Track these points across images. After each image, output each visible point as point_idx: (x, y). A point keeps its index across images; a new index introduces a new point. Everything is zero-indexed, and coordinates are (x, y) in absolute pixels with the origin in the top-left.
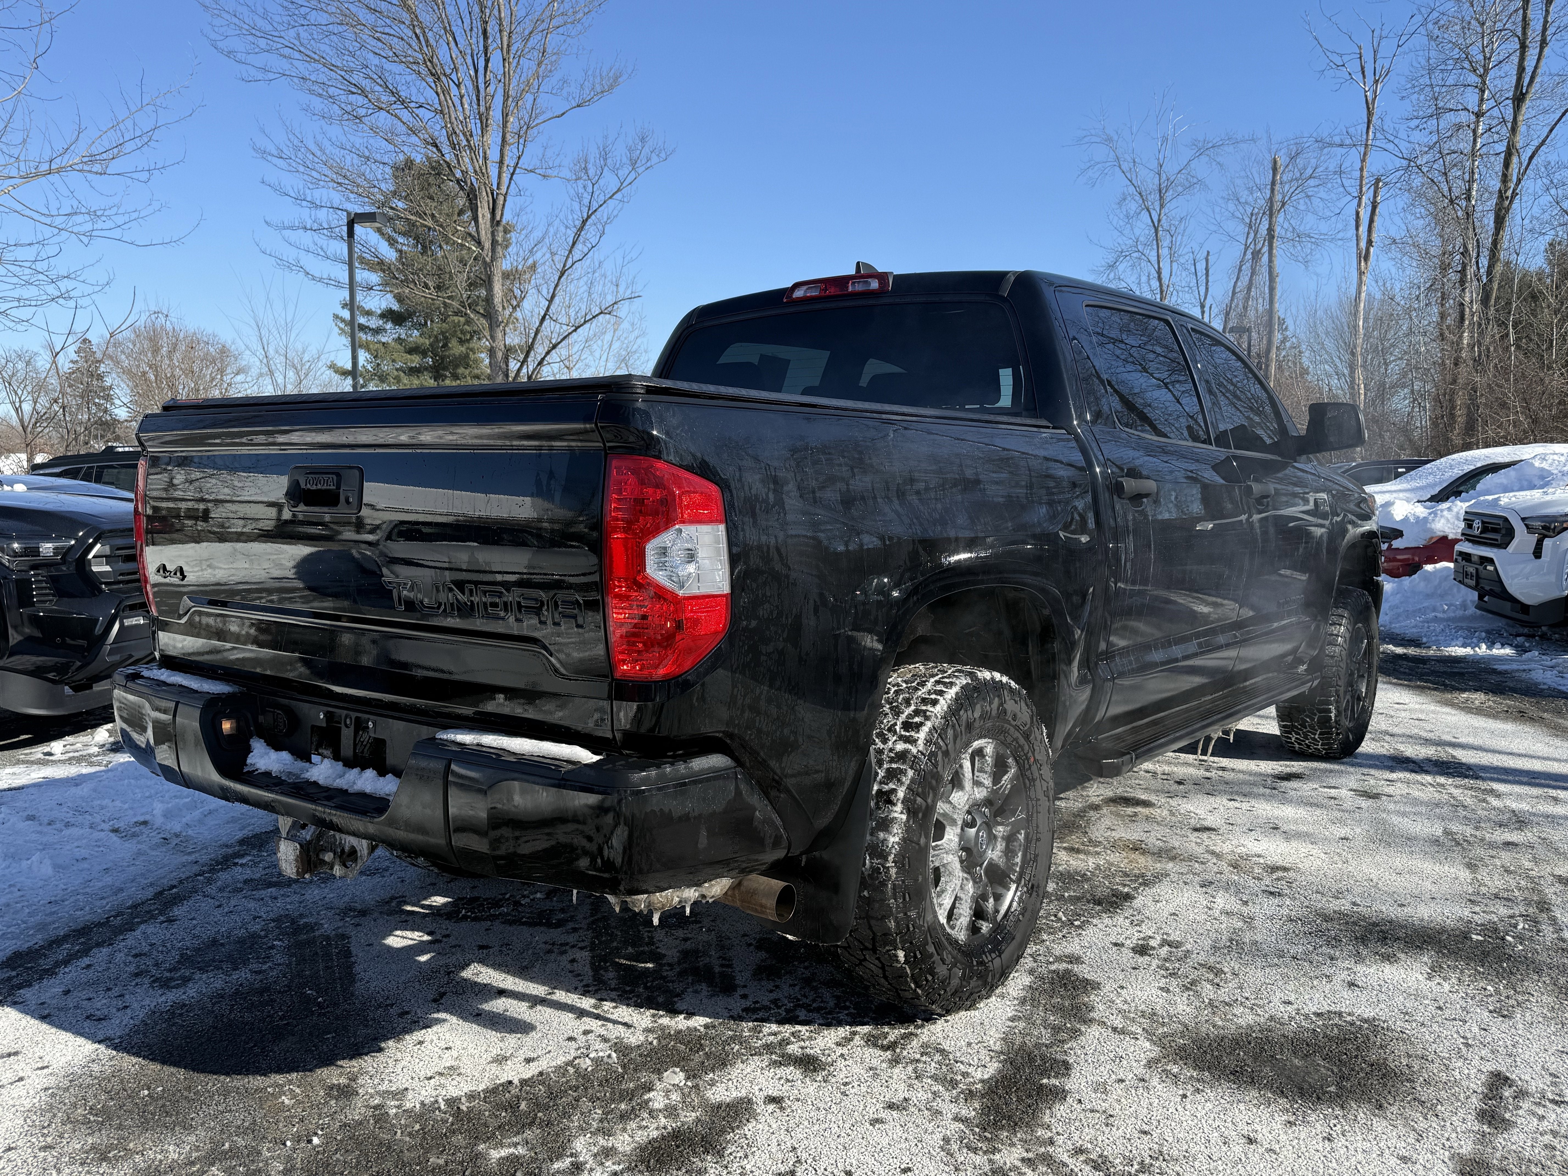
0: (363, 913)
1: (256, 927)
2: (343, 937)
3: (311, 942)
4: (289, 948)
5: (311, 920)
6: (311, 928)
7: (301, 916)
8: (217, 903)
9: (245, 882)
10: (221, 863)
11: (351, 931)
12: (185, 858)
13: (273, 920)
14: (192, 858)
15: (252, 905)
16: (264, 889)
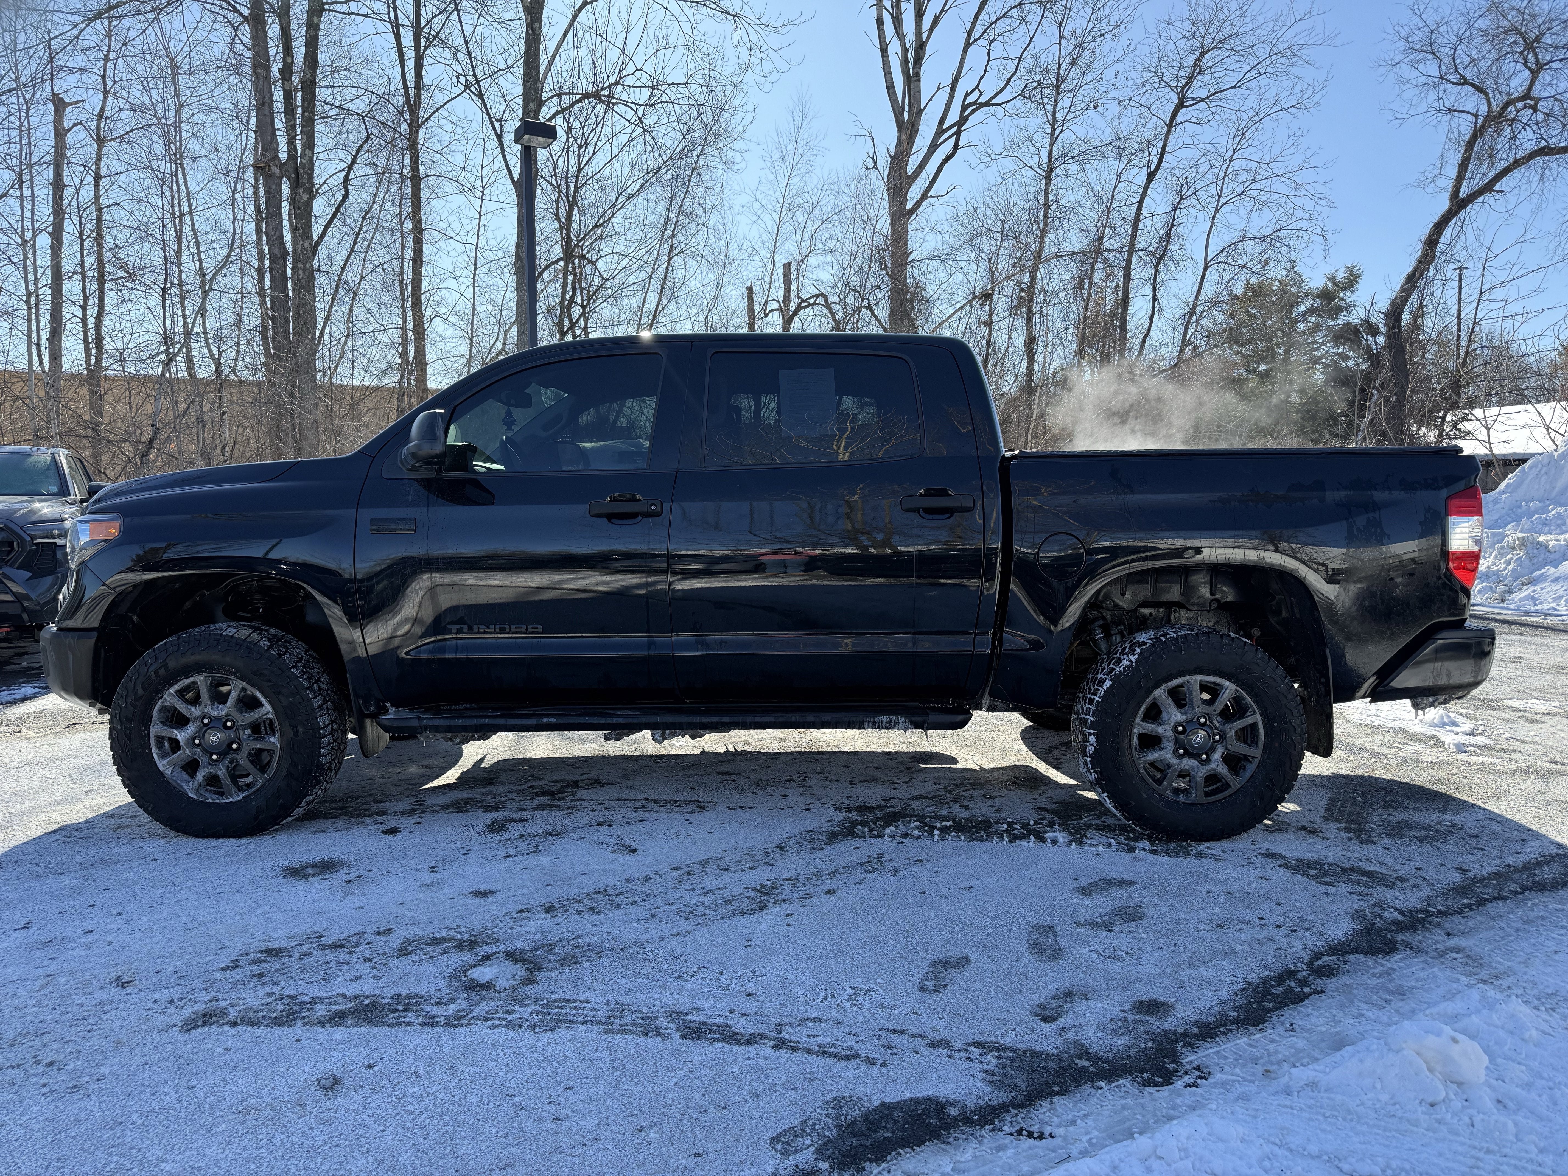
0: (1303, 828)
1: (1388, 842)
2: (1326, 819)
3: (1350, 822)
4: (1366, 822)
5: (1343, 834)
6: (1346, 829)
7: (1350, 839)
8: (1421, 872)
9: (1392, 886)
10: (1420, 921)
11: (1318, 820)
12: (1462, 942)
13: (1374, 842)
14: (1452, 942)
15: (1389, 861)
16: (1377, 872)
